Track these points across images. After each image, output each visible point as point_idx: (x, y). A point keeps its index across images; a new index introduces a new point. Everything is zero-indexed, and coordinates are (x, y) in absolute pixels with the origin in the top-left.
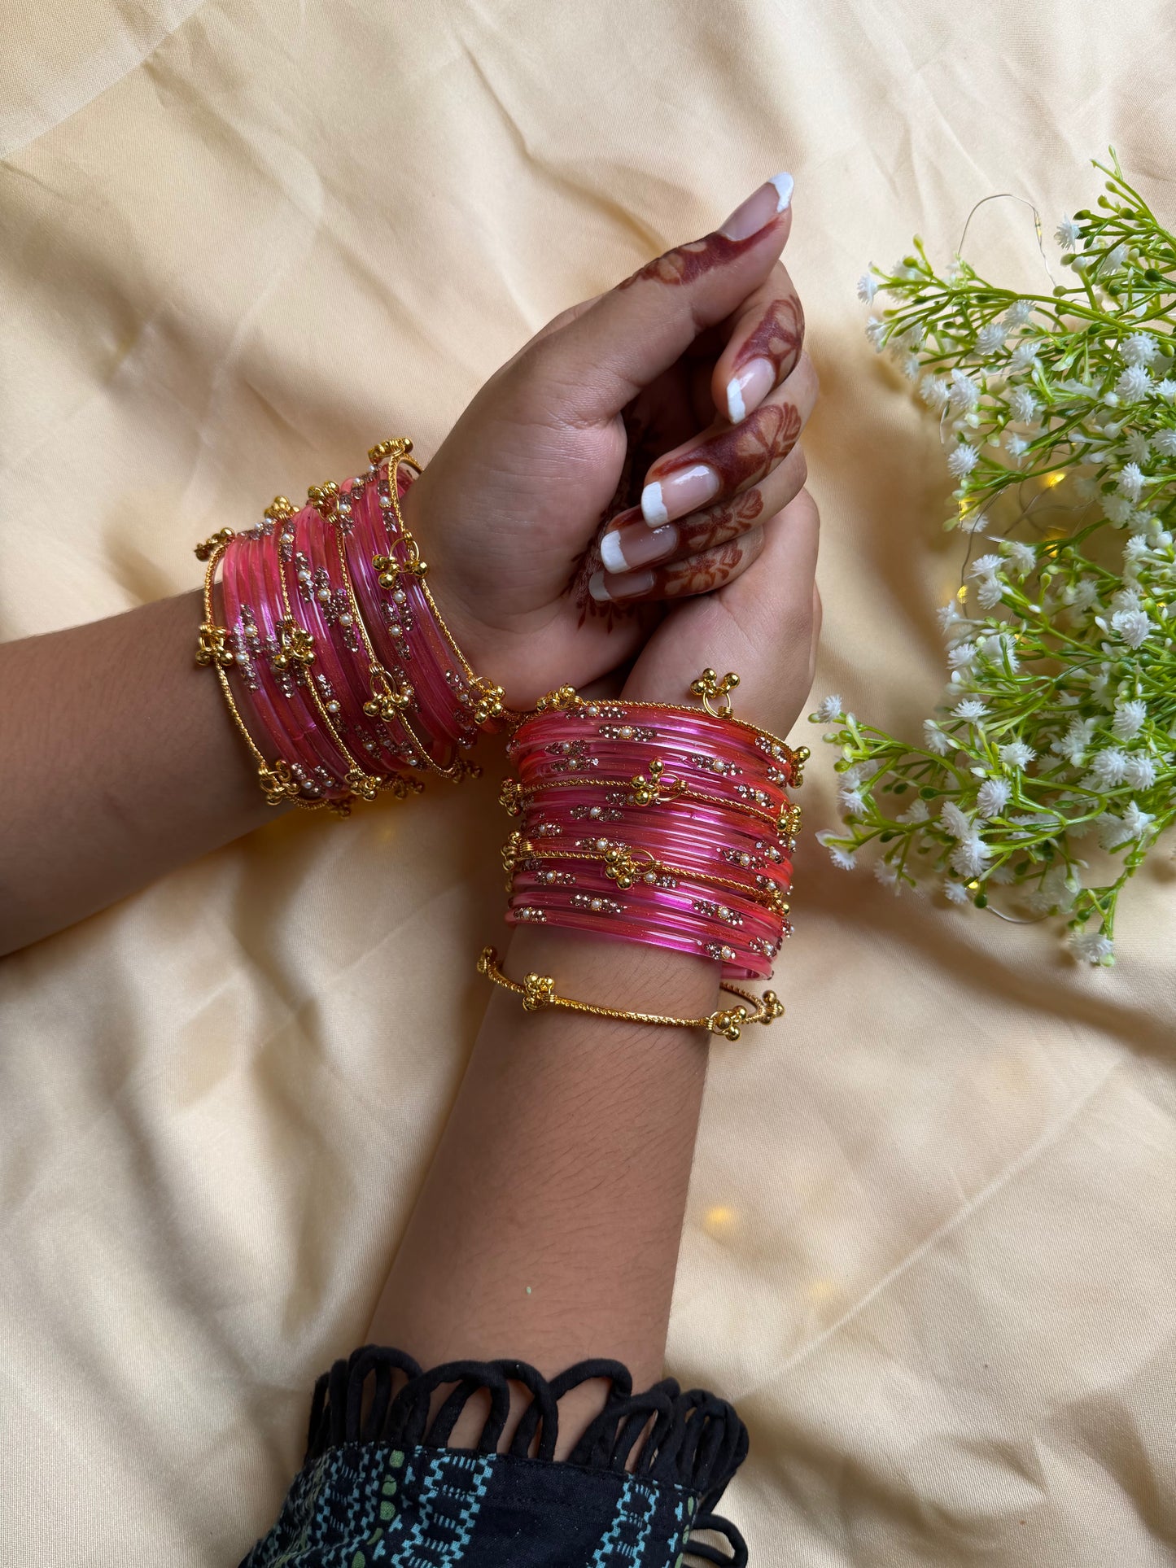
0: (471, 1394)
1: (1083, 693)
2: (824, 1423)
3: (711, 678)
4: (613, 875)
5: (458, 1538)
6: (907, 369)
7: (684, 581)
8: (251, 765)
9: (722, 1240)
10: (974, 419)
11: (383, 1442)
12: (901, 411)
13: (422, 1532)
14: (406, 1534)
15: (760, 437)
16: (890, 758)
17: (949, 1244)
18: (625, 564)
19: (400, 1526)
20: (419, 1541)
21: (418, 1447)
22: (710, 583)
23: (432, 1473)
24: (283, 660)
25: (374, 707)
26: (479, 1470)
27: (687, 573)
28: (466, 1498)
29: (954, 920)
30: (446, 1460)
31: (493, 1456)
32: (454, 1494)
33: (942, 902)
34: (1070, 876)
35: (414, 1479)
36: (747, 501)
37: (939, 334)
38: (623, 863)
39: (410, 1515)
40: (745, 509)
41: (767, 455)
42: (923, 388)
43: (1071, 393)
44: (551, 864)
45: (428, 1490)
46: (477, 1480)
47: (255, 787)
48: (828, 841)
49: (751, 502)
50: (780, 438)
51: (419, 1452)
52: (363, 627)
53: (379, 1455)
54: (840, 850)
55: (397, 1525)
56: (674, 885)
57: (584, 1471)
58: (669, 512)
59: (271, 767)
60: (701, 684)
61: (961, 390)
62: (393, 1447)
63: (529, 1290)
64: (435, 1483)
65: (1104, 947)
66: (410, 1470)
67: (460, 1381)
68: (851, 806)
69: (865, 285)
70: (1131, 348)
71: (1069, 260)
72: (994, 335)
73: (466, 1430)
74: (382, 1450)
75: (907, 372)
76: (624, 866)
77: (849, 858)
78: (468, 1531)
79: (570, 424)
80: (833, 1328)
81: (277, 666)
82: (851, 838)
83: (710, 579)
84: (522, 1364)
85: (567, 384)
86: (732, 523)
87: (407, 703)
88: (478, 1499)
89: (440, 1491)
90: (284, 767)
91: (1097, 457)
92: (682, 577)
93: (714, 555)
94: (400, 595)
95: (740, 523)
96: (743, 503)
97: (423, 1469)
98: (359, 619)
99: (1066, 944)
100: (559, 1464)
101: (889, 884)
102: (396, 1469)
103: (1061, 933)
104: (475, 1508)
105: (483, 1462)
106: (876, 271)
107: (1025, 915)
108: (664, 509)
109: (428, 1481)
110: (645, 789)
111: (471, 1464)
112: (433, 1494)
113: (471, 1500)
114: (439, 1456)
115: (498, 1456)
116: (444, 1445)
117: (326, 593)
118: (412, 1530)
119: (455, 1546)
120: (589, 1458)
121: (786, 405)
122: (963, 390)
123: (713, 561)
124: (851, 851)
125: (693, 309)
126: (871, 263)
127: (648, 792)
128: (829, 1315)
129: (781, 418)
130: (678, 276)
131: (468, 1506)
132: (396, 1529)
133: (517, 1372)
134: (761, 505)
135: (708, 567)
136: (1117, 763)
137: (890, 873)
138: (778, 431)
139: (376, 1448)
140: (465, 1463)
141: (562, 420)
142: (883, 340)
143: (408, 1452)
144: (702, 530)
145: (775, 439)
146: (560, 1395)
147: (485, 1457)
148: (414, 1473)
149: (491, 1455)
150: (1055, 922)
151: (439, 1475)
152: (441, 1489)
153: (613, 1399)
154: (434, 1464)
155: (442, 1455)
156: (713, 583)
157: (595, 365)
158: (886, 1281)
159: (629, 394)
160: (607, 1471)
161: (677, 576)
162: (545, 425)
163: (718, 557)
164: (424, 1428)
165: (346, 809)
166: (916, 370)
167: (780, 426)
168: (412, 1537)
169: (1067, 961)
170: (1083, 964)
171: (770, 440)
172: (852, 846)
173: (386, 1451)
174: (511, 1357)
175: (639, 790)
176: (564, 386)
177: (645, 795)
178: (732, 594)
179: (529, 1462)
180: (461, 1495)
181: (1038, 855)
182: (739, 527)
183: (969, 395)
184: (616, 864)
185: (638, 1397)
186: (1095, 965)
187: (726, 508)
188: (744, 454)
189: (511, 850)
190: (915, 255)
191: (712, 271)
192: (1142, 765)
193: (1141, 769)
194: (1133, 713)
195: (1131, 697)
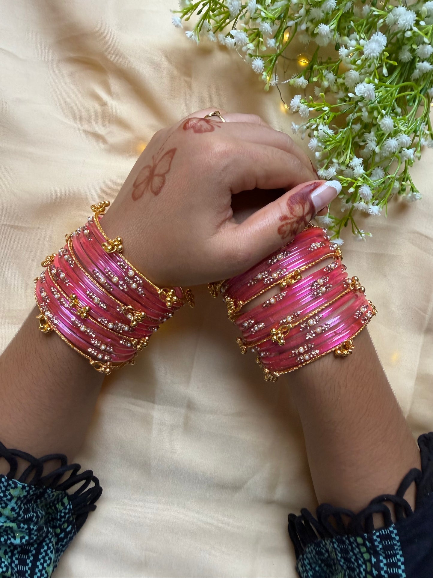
6: (210, 39)
10: (251, 46)
13: (384, 558)
14: (379, 561)
19: (375, 560)
20: (385, 561)
21: (365, 535)
23: (376, 540)
26: (391, 531)
28: (393, 543)
30: (378, 534)
31: (393, 526)
32: (388, 542)
35: (371, 545)
37: (213, 17)
39: (376, 554)
43: (278, 8)
45: (378, 546)
46: (393, 535)
51: (367, 536)
53: (352, 540)
55: (374, 560)
61: (239, 38)
62: (355, 536)
64: (379, 543)
66: (367, 543)
69: (176, 22)
72: (235, 5)
74: (351, 538)
75: (211, 41)
78: (400, 550)
88: (398, 541)
89: (383, 544)
91: (303, 27)
97: (372, 541)
102: (362, 543)
104: (399, 544)
105: (391, 529)
106: (175, 12)
109: (376, 543)
112: (381, 546)
113: (395, 542)
114: (375, 534)
115: (395, 525)
116: (374, 529)
118: (380, 559)
119: (398, 556)
122: (240, 38)
126: (171, 11)
131: (396, 545)
132: (375, 562)
136: (394, 143)
139: (349, 537)
140: (385, 530)
142: (197, 39)
143: (362, 537)
146: (402, 496)
147: (390, 527)
148: (369, 543)
151: (379, 540)
152: (382, 543)
154: (375, 537)
168: (382, 561)
173: (354, 538)
180: (391, 542)
183: (244, 38)
192: (403, 138)
193: (404, 140)
194: (387, 122)
195: (382, 116)
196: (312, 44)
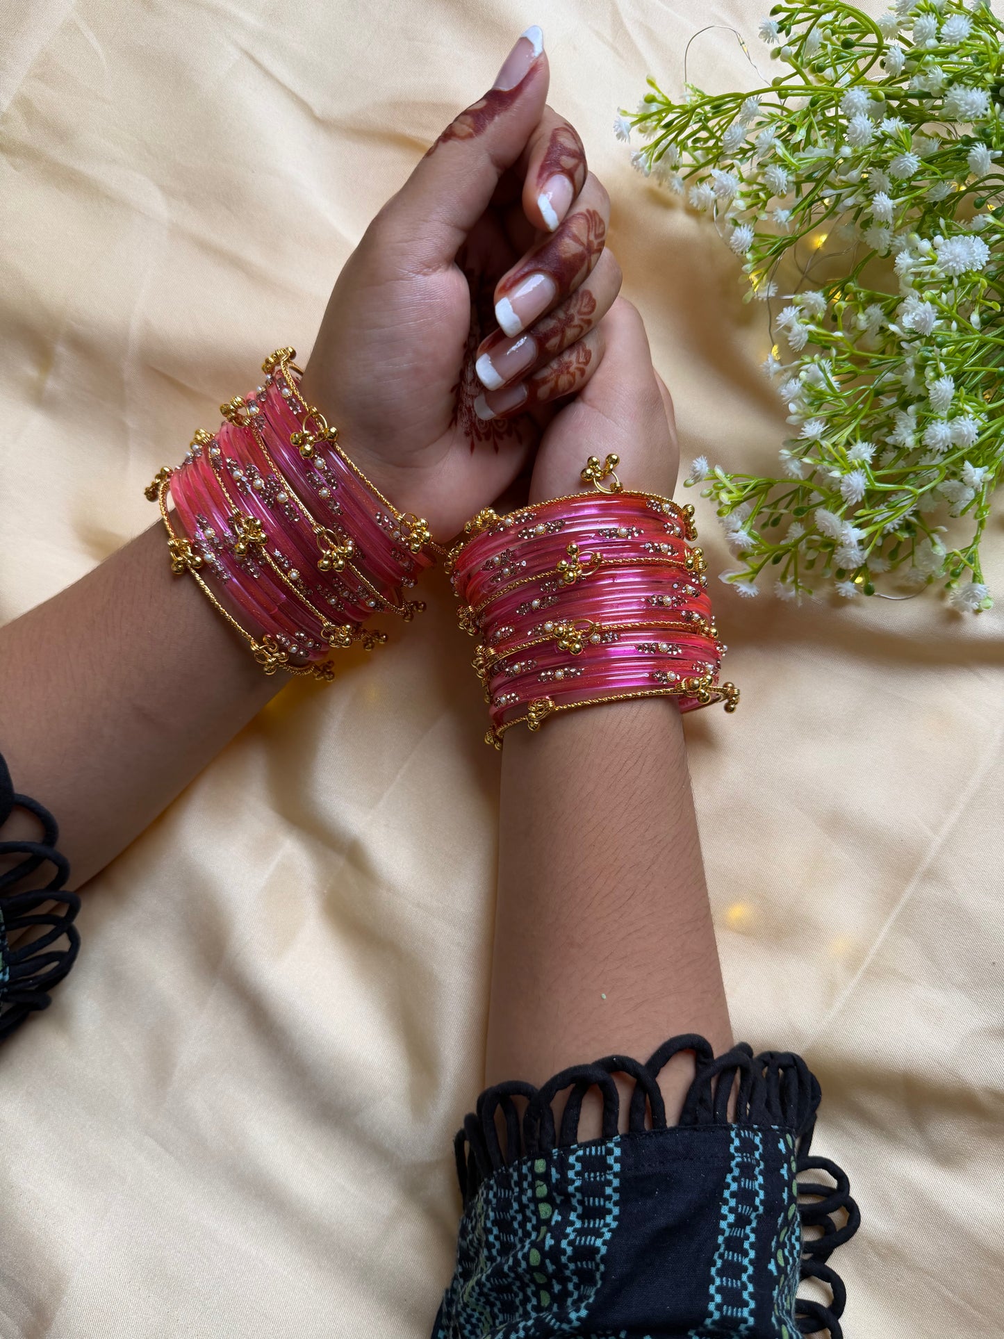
0: (585, 1093)
1: (898, 392)
2: (877, 1051)
3: (595, 464)
4: (565, 647)
5: (609, 1212)
6: (674, 186)
7: (551, 384)
8: (242, 646)
9: (746, 932)
10: (741, 204)
11: (525, 1158)
12: (680, 223)
13: (579, 1217)
14: (566, 1222)
15: (576, 239)
16: (760, 495)
17: (931, 875)
18: (500, 379)
19: (559, 1218)
20: (578, 1225)
21: (554, 1151)
22: (573, 381)
23: (572, 1167)
24: (242, 547)
25: (326, 562)
26: (610, 1152)
27: (552, 377)
28: (605, 1177)
29: (852, 612)
30: (580, 1153)
31: (617, 1138)
32: (595, 1177)
33: (839, 601)
34: (934, 544)
35: (558, 1176)
36: (582, 300)
37: (691, 150)
38: (570, 634)
39: (565, 1207)
40: (582, 308)
41: (586, 252)
42: (692, 198)
43: (812, 158)
44: (513, 659)
45: (573, 1181)
46: (610, 1160)
47: (252, 663)
48: (730, 579)
49: (586, 300)
50: (592, 237)
51: (556, 1154)
52: (297, 500)
53: (525, 1169)
54: (742, 582)
55: (557, 1217)
56: (616, 639)
57: (695, 1129)
58: (522, 319)
59: (261, 643)
60: (589, 471)
61: (722, 183)
62: (533, 1158)
63: (604, 996)
64: (577, 1174)
65: (980, 591)
66: (553, 1171)
67: (572, 1086)
68: (740, 543)
69: (620, 126)
70: (849, 102)
71: (777, 53)
72: (735, 133)
73: (589, 1124)
74: (525, 1164)
75: (675, 188)
76: (571, 636)
77: (752, 587)
78: (616, 1204)
79: (418, 273)
80: (860, 973)
81: (239, 553)
82: (749, 570)
83: (571, 378)
84: (618, 1057)
85: (407, 242)
86: (576, 321)
87: (352, 551)
88: (616, 1175)
89: (583, 1179)
90: (270, 640)
91: (849, 202)
92: (549, 381)
93: (569, 357)
94: (320, 462)
95: (582, 320)
96: (579, 303)
97: (563, 1166)
98: (293, 494)
99: (949, 603)
100: (673, 1129)
101: (791, 598)
102: (542, 1174)
103: (942, 596)
104: (616, 1182)
105: (611, 1145)
106: (625, 113)
107: (908, 591)
108: (516, 318)
109: (571, 1174)
110: (569, 570)
111: (602, 1150)
112: (578, 1183)
113: (610, 1177)
114: (574, 1151)
115: (621, 1137)
116: (575, 1142)
117: (259, 482)
118: (570, 1218)
119: (609, 1219)
120: (696, 1118)
121: (588, 211)
122: (725, 183)
123: (571, 362)
124: (751, 580)
125: (490, 154)
126: (619, 109)
127: (572, 571)
128: (853, 963)
129: (588, 221)
130: (471, 130)
131: (609, 1183)
132: (557, 1222)
133: (616, 1065)
134: (594, 301)
135: (568, 368)
136: (944, 431)
137: (788, 590)
138: (589, 232)
139: (520, 1164)
140: (596, 1150)
141: (410, 272)
142: (648, 165)
143: (547, 1156)
144: (553, 332)
145: (588, 239)
146: (656, 1073)
147: (611, 1141)
148: (557, 1172)
149: (616, 1138)
150: (934, 589)
151: (578, 1167)
152: (583, 1177)
153: (700, 1066)
154: (572, 1159)
155: (575, 1151)
156: (574, 381)
157: (424, 221)
158: (890, 922)
159: (458, 239)
160: (714, 1125)
161: (544, 381)
162: (398, 280)
163: (573, 358)
164: (554, 1133)
165: (329, 673)
166: (681, 185)
167: (589, 227)
168: (572, 1224)
169: (953, 616)
170: (967, 615)
171: (585, 240)
172: (751, 576)
173: (529, 1164)
174: (608, 1054)
175: (565, 572)
176: (405, 244)
177: (571, 574)
178: (591, 392)
179: (648, 1134)
180: (601, 1176)
181: (903, 534)
182: (582, 324)
183: (731, 185)
184: (564, 637)
185: (720, 1058)
186: (977, 612)
187: (568, 310)
188: (568, 255)
189: (479, 660)
190: (652, 91)
191: (497, 118)
192: (964, 426)
193: (964, 429)
194: (944, 387)
195: (938, 376)
196: (861, 245)
